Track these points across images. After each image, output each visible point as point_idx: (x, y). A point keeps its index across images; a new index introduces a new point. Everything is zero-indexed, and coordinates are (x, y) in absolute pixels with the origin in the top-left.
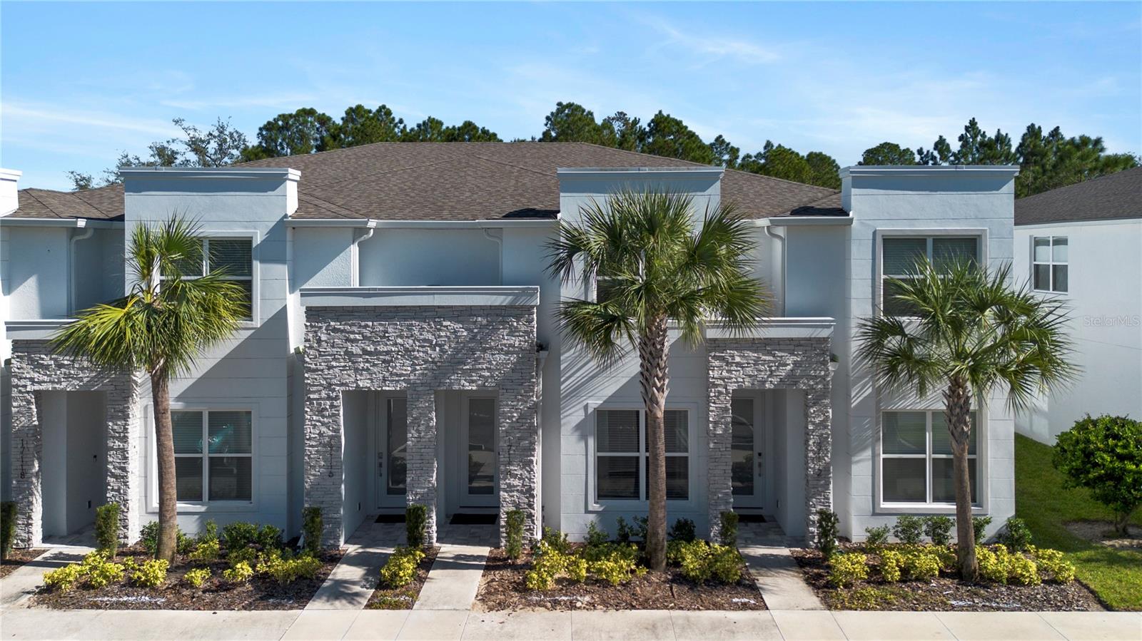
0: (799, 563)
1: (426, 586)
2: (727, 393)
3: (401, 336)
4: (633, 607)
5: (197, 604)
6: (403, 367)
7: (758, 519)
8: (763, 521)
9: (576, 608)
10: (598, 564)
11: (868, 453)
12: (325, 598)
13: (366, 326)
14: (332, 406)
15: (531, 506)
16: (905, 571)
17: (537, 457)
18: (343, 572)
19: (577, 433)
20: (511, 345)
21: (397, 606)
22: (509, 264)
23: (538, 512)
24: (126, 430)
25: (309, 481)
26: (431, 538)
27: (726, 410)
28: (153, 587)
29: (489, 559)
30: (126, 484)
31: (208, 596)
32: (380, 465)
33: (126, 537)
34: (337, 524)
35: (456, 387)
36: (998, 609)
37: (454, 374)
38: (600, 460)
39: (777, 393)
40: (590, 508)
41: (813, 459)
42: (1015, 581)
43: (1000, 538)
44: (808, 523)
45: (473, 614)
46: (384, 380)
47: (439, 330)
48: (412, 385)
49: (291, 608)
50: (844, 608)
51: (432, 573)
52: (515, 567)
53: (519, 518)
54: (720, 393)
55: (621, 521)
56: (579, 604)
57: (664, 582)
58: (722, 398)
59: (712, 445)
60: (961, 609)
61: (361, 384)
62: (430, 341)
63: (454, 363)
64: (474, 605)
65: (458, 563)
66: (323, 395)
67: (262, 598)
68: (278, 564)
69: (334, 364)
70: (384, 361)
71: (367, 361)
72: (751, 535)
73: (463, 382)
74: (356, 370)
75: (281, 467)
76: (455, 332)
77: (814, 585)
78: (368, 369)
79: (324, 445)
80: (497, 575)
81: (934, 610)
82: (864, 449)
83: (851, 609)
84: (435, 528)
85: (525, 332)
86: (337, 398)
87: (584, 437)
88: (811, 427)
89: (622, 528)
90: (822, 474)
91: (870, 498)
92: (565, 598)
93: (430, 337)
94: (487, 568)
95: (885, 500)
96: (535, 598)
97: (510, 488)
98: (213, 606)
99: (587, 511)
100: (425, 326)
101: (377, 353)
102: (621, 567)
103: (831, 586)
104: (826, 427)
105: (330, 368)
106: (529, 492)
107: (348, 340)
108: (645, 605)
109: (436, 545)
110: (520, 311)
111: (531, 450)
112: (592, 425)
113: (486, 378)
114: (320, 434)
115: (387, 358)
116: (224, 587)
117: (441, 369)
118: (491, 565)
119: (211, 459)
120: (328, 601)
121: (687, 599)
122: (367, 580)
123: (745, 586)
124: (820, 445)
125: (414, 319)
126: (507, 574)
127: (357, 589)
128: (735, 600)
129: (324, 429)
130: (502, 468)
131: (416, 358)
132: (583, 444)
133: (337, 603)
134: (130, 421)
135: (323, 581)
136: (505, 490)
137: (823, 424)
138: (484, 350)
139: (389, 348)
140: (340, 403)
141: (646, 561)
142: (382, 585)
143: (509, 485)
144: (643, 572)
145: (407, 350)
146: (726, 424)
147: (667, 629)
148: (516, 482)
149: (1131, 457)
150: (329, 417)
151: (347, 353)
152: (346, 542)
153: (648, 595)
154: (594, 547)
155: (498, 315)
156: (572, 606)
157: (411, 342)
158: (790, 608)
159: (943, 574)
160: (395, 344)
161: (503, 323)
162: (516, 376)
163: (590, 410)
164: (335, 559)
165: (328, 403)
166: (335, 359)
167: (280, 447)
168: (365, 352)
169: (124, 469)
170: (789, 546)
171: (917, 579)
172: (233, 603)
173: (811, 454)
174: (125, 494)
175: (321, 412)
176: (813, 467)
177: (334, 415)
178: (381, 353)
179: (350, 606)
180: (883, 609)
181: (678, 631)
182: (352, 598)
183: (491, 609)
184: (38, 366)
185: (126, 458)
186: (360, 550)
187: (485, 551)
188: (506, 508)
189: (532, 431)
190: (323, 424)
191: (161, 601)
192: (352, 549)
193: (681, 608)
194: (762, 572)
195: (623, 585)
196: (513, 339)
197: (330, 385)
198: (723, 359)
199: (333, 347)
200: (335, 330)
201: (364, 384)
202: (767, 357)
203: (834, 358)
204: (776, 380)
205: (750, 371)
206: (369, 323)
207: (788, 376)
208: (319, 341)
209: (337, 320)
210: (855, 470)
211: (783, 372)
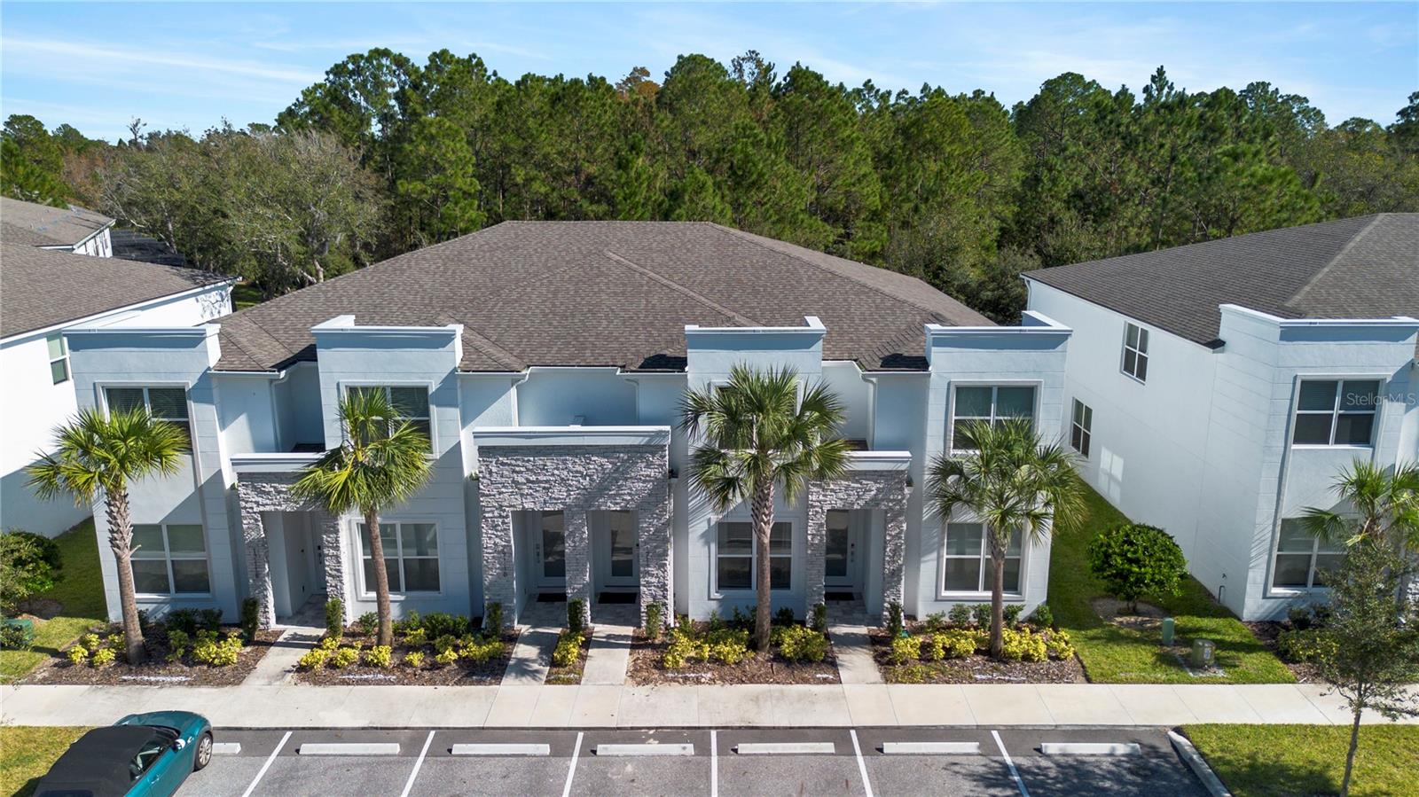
0: (873, 641)
1: (588, 663)
2: (823, 512)
3: (557, 469)
4: (743, 682)
5: (416, 679)
6: (559, 492)
7: (848, 597)
8: (852, 599)
9: (701, 683)
10: (718, 648)
11: (934, 555)
12: (513, 674)
13: (529, 461)
14: (503, 523)
15: (665, 597)
16: (948, 650)
17: (670, 560)
18: (523, 651)
19: (703, 540)
20: (647, 476)
21: (569, 682)
22: (644, 405)
23: (670, 601)
24: (337, 541)
25: (488, 579)
26: (586, 621)
27: (821, 525)
28: (384, 668)
29: (634, 638)
30: (341, 581)
31: (426, 673)
32: (538, 554)
33: (345, 621)
34: (512, 611)
35: (603, 508)
36: (1009, 681)
37: (601, 497)
38: (720, 561)
39: (863, 512)
40: (712, 597)
41: (889, 562)
42: (1027, 658)
43: (1030, 620)
44: (883, 609)
45: (626, 688)
46: (545, 502)
47: (589, 464)
48: (569, 507)
49: (491, 684)
50: (897, 682)
51: (591, 652)
52: (654, 647)
53: (654, 610)
54: (817, 512)
55: (736, 610)
56: (703, 680)
57: (767, 661)
58: (818, 516)
59: (809, 552)
60: (982, 681)
61: (526, 506)
62: (582, 473)
63: (601, 490)
64: (626, 680)
65: (610, 643)
66: (496, 514)
67: (467, 676)
68: (474, 650)
69: (503, 490)
70: (544, 488)
71: (531, 488)
72: (840, 614)
73: (609, 504)
74: (522, 495)
75: (463, 566)
76: (602, 465)
77: (879, 662)
78: (531, 494)
79: (499, 552)
80: (641, 653)
81: (962, 683)
82: (931, 552)
83: (901, 682)
84: (589, 613)
85: (659, 465)
86: (507, 517)
87: (708, 543)
88: (888, 538)
89: (737, 614)
90: (896, 574)
91: (934, 589)
92: (693, 675)
93: (581, 469)
94: (633, 647)
95: (946, 589)
96: (670, 675)
97: (649, 584)
98: (432, 682)
99: (709, 599)
100: (577, 460)
101: (538, 481)
102: (735, 651)
103: (892, 663)
104: (900, 538)
105: (500, 493)
106: (663, 587)
107: (514, 471)
108: (753, 679)
109: (591, 625)
110: (654, 449)
111: (665, 554)
112: (714, 534)
113: (628, 501)
114: (495, 544)
115: (547, 485)
116: (434, 667)
117: (590, 496)
118: (637, 644)
119: (404, 560)
120: (516, 677)
121: (782, 675)
122: (542, 658)
123: (828, 663)
124: (896, 551)
125: (568, 455)
126: (649, 653)
127: (536, 666)
128: (818, 676)
129: (497, 540)
130: (642, 569)
131: (570, 485)
132: (706, 548)
133: (524, 679)
134: (340, 534)
135: (509, 659)
136: (644, 586)
137: (898, 536)
138: (626, 479)
139: (548, 478)
140: (509, 520)
141: (753, 645)
142: (554, 664)
143: (647, 582)
144: (751, 654)
145: (562, 479)
146: (821, 536)
147: (766, 700)
148: (653, 580)
149: (1136, 561)
150: (502, 531)
151: (513, 481)
152: (519, 623)
153: (755, 672)
154: (712, 631)
155: (636, 452)
156: (698, 681)
157: (566, 473)
158: (858, 682)
159: (977, 652)
160: (553, 475)
161: (641, 458)
162: (653, 499)
163: (712, 523)
164: (513, 639)
165: (500, 520)
166: (504, 487)
167: (462, 551)
168: (528, 481)
169: (338, 571)
170: (868, 625)
171: (958, 657)
172: (446, 679)
173: (887, 558)
174: (341, 589)
175: (495, 527)
176: (888, 568)
177: (505, 529)
178: (541, 482)
179: (534, 682)
180: (925, 683)
181: (774, 702)
182: (534, 674)
183: (638, 684)
185: (339, 562)
186: (531, 630)
187: (629, 631)
188: (646, 601)
189: (666, 541)
190: (497, 536)
191: (393, 678)
192: (525, 629)
193: (778, 683)
194: (842, 650)
195: (735, 663)
196: (650, 471)
197: (501, 506)
198: (820, 486)
199: (502, 477)
200: (503, 464)
201: (529, 505)
202: (856, 485)
203: (910, 484)
204: (861, 503)
205: (841, 495)
206: (532, 459)
207: (872, 500)
208: (491, 473)
209: (505, 456)
210: (923, 566)
211: (868, 497)
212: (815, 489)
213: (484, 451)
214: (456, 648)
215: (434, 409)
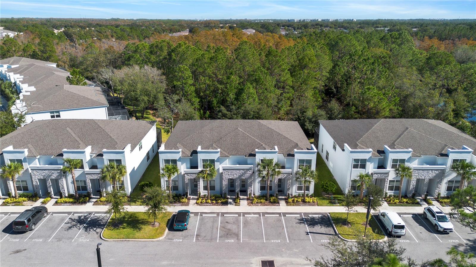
0: (285, 199)
1: (241, 203)
5: (215, 205)
6: (235, 176)
10: (261, 200)
13: (231, 171)
16: (297, 201)
17: (253, 186)
18: (230, 200)
21: (238, 206)
22: (249, 162)
23: (252, 193)
24: (199, 183)
25: (224, 189)
28: (209, 203)
33: (201, 195)
36: (306, 206)
38: (261, 186)
39: (284, 179)
41: (288, 187)
42: (309, 202)
43: (311, 196)
45: (247, 207)
46: (233, 177)
47: (240, 171)
48: (236, 178)
49: (227, 206)
50: (289, 206)
52: (250, 200)
53: (250, 194)
57: (268, 202)
59: (275, 184)
60: (302, 206)
61: (230, 178)
63: (242, 175)
65: (243, 199)
66: (225, 179)
67: (223, 204)
68: (223, 200)
72: (280, 194)
73: (243, 177)
74: (229, 176)
76: (242, 171)
77: (286, 202)
78: (231, 176)
79: (225, 185)
80: (249, 201)
81: (298, 206)
82: (295, 185)
88: (288, 183)
89: (263, 195)
90: (289, 189)
91: (295, 191)
94: (247, 200)
95: (297, 191)
96: (254, 205)
97: (249, 190)
98: (217, 205)
100: (238, 171)
102: (264, 201)
103: (288, 203)
104: (290, 183)
105: (226, 176)
106: (252, 190)
107: (228, 172)
108: (266, 205)
110: (251, 169)
111: (252, 185)
112: (260, 182)
113: (246, 177)
116: (217, 203)
117: (240, 176)
118: (248, 199)
120: (230, 205)
121: (271, 205)
123: (278, 203)
124: (289, 185)
126: (250, 201)
127: (232, 203)
128: (276, 205)
129: (225, 183)
130: (248, 187)
131: (237, 175)
135: (228, 202)
138: (246, 174)
140: (227, 180)
141: (266, 200)
142: (235, 202)
144: (266, 201)
147: (269, 208)
149: (327, 187)
151: (228, 174)
154: (259, 197)
155: (248, 170)
156: (258, 206)
158: (282, 206)
159: (302, 201)
162: (250, 177)
163: (259, 180)
164: (228, 198)
167: (219, 184)
168: (230, 174)
169: (200, 188)
172: (220, 205)
174: (200, 190)
175: (225, 181)
178: (233, 174)
180: (293, 206)
182: (233, 204)
183: (249, 206)
184: (188, 176)
185: (200, 186)
186: (231, 197)
187: (246, 197)
188: (249, 193)
189: (252, 183)
191: (211, 205)
192: (229, 197)
194: (280, 201)
195: (264, 203)
196: (250, 172)
199: (226, 173)
202: (283, 175)
203: (291, 174)
205: (280, 176)
208: (224, 172)
209: (227, 170)
210: (294, 187)
211: (285, 177)
212: (276, 176)
213: (223, 169)
214: (220, 200)
215: (216, 163)
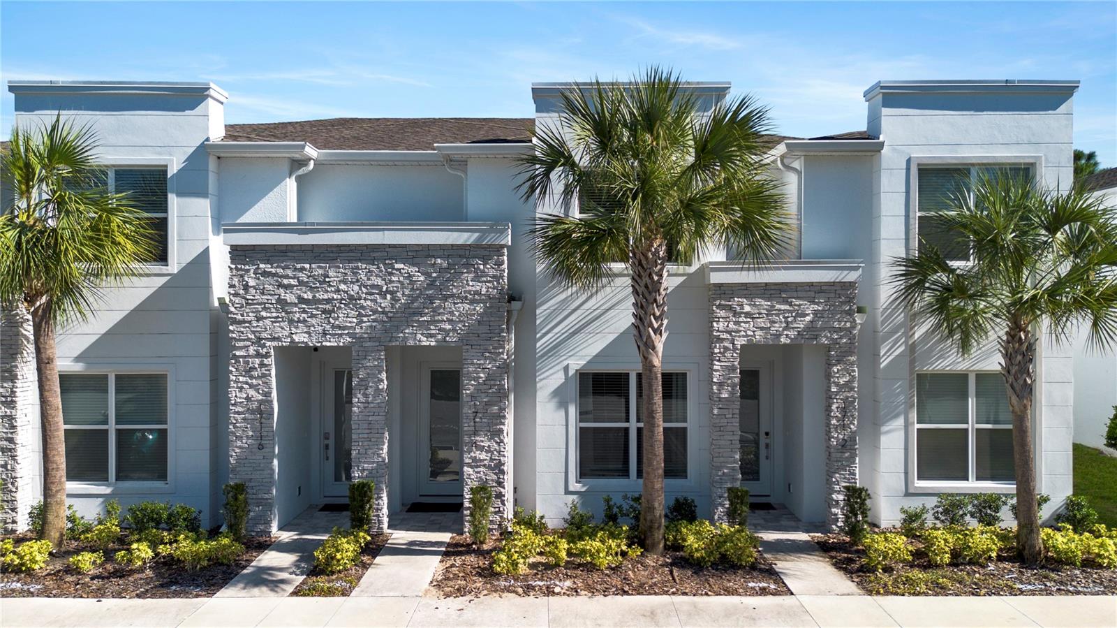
2: (735, 349)
3: (345, 282)
4: (626, 593)
5: (81, 590)
7: (767, 507)
9: (554, 593)
11: (900, 421)
12: (242, 585)
13: (303, 269)
14: (262, 365)
17: (509, 426)
19: (556, 400)
20: (477, 293)
21: (330, 593)
22: (475, 201)
23: (509, 492)
25: (234, 454)
26: (380, 522)
27: (733, 369)
29: (449, 545)
34: (268, 506)
35: (411, 343)
37: (408, 326)
38: (583, 432)
40: (571, 489)
43: (1066, 516)
44: (830, 503)
46: (325, 334)
47: (391, 274)
48: (358, 340)
49: (197, 596)
51: (379, 559)
52: (480, 553)
54: (726, 349)
55: (608, 501)
56: (557, 590)
61: (296, 338)
64: (427, 591)
65: (410, 550)
66: (252, 350)
67: (162, 586)
68: (185, 545)
69: (264, 314)
70: (324, 312)
71: (304, 312)
73: (419, 336)
74: (291, 322)
75: (203, 439)
76: (410, 276)
77: (845, 570)
78: (305, 321)
79: (253, 412)
80: (458, 561)
82: (897, 416)
84: (385, 511)
85: (494, 277)
86: (267, 355)
92: (541, 583)
93: (380, 282)
94: (446, 554)
97: (476, 463)
99: (567, 492)
100: (373, 268)
101: (316, 301)
104: (852, 389)
105: (259, 319)
106: (498, 468)
107: (280, 286)
109: (386, 530)
111: (500, 418)
113: (447, 332)
114: (248, 399)
115: (328, 307)
117: (391, 325)
118: (451, 551)
121: (691, 584)
125: (360, 260)
127: (284, 575)
128: (751, 585)
129: (252, 392)
132: (563, 413)
133: (256, 591)
136: (469, 465)
137: (848, 386)
139: (330, 295)
140: (271, 361)
141: (640, 539)
142: (316, 570)
143: (474, 459)
144: (636, 553)
145: (351, 298)
148: (483, 456)
150: (259, 377)
151: (279, 301)
152: (280, 529)
153: (644, 580)
154: (577, 527)
155: (461, 256)
156: (549, 592)
158: (820, 593)
160: (338, 291)
161: (467, 265)
165: (257, 361)
166: (265, 309)
168: (302, 300)
170: (807, 531)
173: (834, 422)
175: (248, 372)
176: (837, 437)
177: (264, 376)
179: (272, 594)
181: (683, 617)
186: (296, 537)
187: (446, 537)
188: (470, 485)
189: (502, 395)
190: (251, 386)
192: (286, 536)
193: (685, 594)
196: (480, 285)
197: (260, 339)
198: (730, 308)
199: (263, 294)
200: (266, 274)
201: (300, 338)
202: (783, 307)
203: (860, 310)
204: (792, 333)
205: (762, 322)
206: (307, 266)
207: (807, 328)
208: (246, 287)
209: (267, 262)
210: (884, 440)
211: (801, 324)
212: (722, 313)
213: (240, 254)
215: (173, 200)
